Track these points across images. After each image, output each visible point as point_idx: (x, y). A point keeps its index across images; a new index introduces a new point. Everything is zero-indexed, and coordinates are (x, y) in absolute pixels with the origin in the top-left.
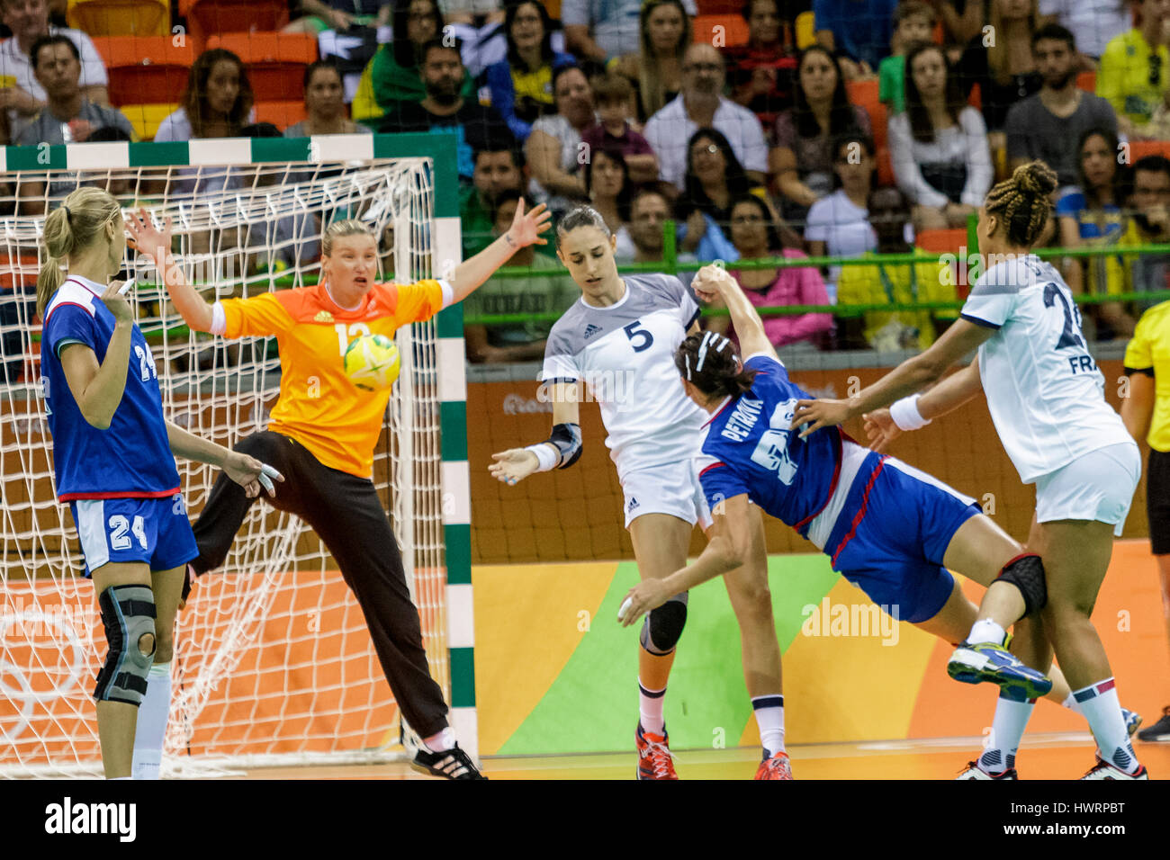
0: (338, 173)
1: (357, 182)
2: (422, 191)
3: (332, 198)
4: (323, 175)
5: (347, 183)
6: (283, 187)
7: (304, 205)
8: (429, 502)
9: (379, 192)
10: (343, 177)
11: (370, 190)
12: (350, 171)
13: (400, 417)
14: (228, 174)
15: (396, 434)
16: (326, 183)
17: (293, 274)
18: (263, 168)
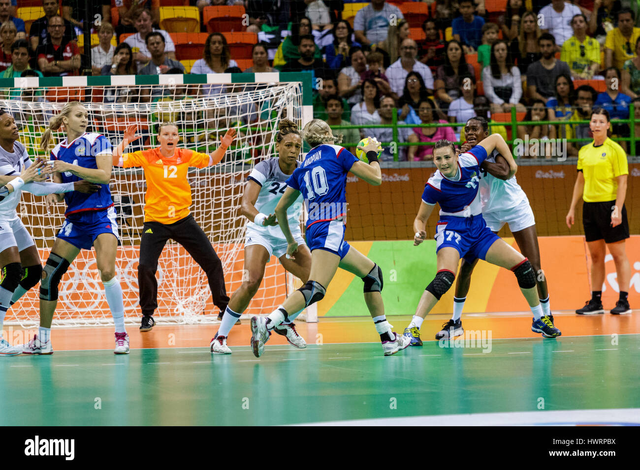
0: (265, 87)
1: (273, 91)
2: (298, 95)
3: (263, 97)
4: (259, 88)
5: (269, 91)
6: (244, 93)
7: (252, 99)
9: (281, 95)
10: (267, 89)
11: (278, 94)
12: (270, 87)
14: (222, 87)
16: (260, 91)
17: (247, 127)
18: (236, 85)
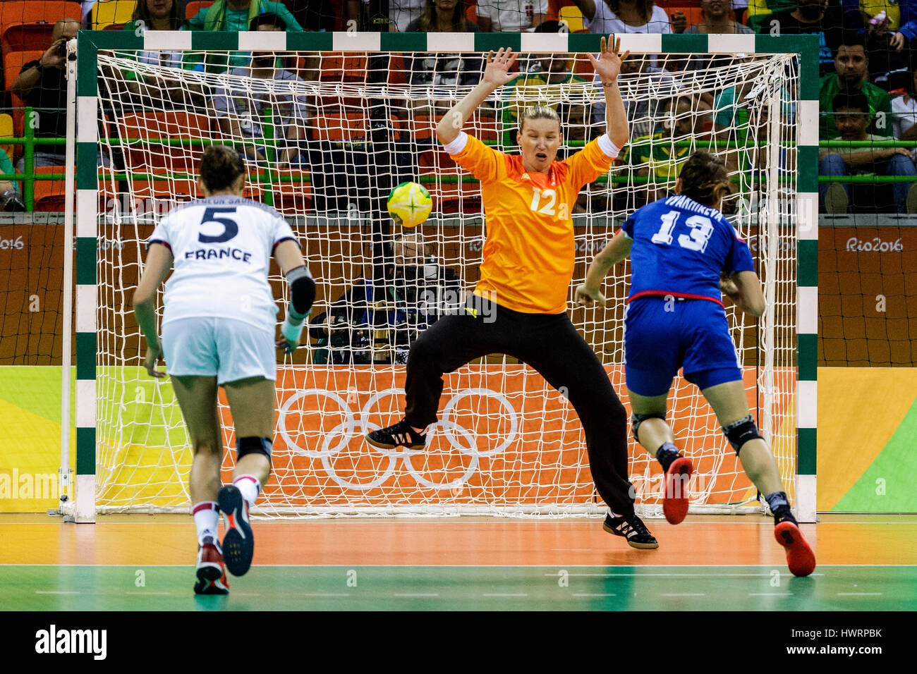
1: (741, 70)
2: (790, 78)
3: (722, 82)
5: (733, 70)
7: (700, 86)
8: (787, 314)
13: (767, 251)
14: (643, 60)
15: (763, 263)
18: (670, 57)
